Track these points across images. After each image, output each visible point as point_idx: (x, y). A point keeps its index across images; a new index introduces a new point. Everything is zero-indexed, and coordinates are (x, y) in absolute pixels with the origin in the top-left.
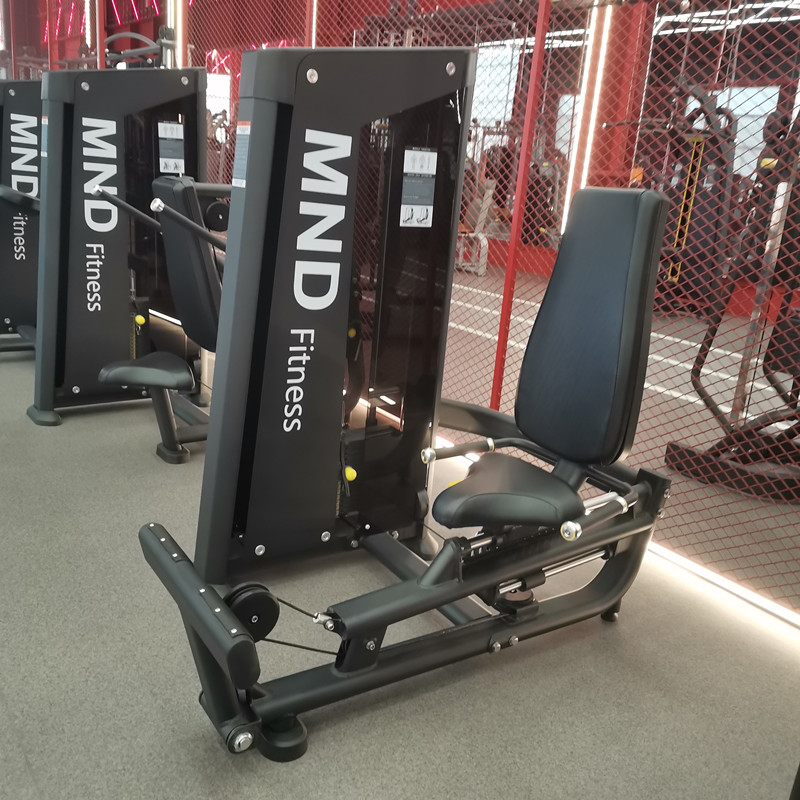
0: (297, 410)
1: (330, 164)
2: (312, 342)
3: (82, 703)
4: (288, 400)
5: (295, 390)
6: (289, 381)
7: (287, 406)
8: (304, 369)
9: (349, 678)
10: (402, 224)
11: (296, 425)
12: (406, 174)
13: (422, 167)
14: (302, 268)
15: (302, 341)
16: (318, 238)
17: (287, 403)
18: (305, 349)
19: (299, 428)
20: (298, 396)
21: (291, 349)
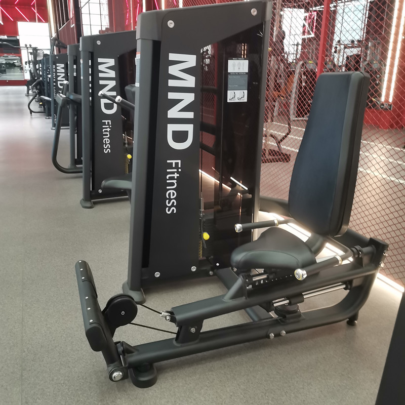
0: (173, 202)
1: (184, 71)
2: (180, 166)
3: (56, 347)
4: (168, 197)
5: (171, 193)
6: (168, 188)
7: (167, 201)
8: (176, 181)
9: (181, 346)
10: (228, 101)
11: (173, 210)
12: (230, 73)
13: (239, 69)
14: (171, 128)
15: (174, 166)
16: (179, 111)
17: (168, 199)
18: (176, 170)
19: (175, 212)
20: (173, 195)
21: (168, 170)
